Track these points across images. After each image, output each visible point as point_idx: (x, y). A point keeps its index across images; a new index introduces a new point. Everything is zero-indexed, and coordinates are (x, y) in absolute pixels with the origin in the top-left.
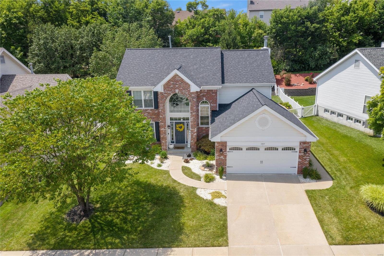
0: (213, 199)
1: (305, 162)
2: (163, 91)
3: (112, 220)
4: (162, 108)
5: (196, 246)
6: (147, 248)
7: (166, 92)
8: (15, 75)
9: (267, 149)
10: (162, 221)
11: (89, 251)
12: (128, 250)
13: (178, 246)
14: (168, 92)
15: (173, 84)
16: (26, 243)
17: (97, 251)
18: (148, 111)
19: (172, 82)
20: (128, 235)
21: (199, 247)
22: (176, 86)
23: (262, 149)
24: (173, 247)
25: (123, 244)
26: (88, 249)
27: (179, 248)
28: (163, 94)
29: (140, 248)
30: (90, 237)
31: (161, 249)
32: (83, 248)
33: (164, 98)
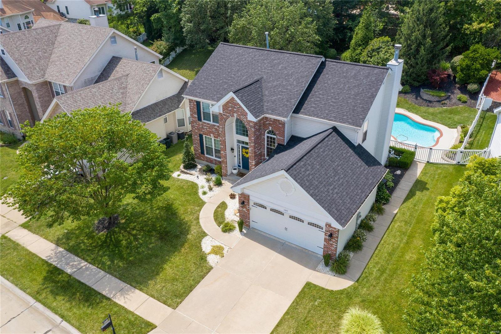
0: (209, 254)
1: (331, 248)
2: (222, 112)
3: (122, 240)
4: (221, 130)
5: (152, 296)
6: (121, 280)
7: (225, 114)
8: (121, 58)
9: (291, 217)
10: (151, 258)
11: (86, 263)
12: (108, 275)
13: (141, 290)
14: (227, 114)
15: (232, 107)
16: (57, 237)
17: (91, 266)
18: (215, 127)
19: (231, 105)
20: (119, 261)
21: (154, 298)
22: (235, 109)
23: (286, 216)
24: (137, 289)
25: (109, 267)
26: (87, 261)
27: (141, 292)
28: (222, 115)
29: (117, 277)
30: (95, 251)
31: (129, 286)
32: (83, 259)
33: (223, 120)
